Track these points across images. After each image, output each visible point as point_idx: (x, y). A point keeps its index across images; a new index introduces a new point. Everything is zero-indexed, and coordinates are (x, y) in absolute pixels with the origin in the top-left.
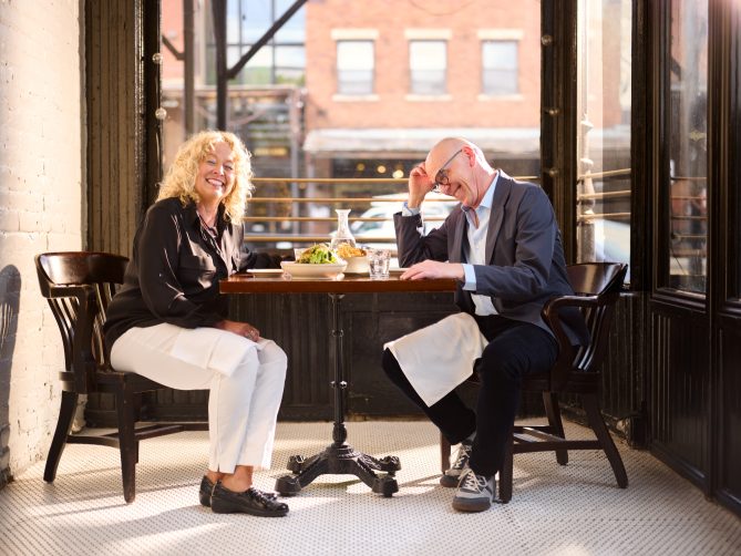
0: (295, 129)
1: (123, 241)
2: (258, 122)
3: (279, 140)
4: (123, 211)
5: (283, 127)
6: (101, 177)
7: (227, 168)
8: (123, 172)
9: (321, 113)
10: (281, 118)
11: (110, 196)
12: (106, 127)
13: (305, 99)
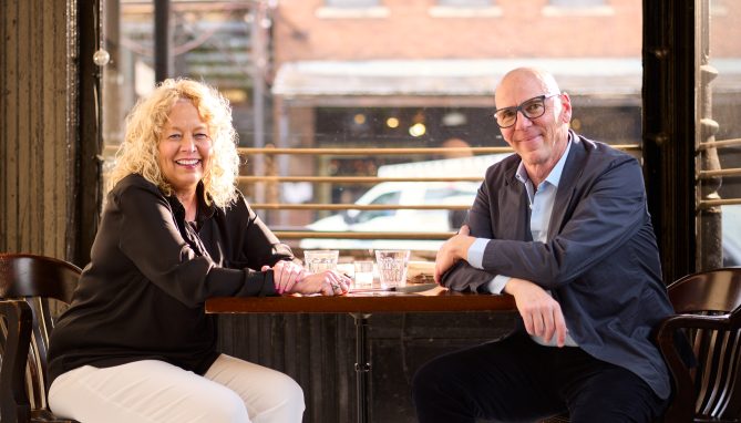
0: (260, 61)
1: (49, 238)
2: (201, 50)
3: (231, 77)
4: (48, 196)
5: (239, 57)
6: (18, 147)
7: (198, 135)
8: (49, 140)
9: (299, 36)
10: (235, 43)
11: (30, 175)
12: (25, 78)
13: (274, 15)
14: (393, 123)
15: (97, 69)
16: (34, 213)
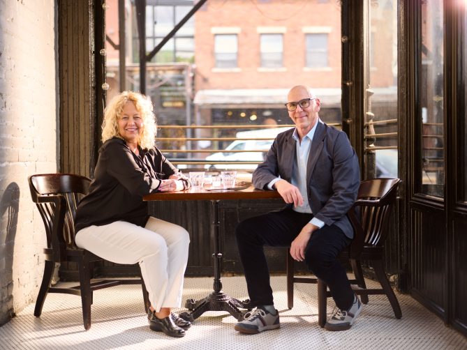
0: (189, 90)
1: (82, 166)
2: (165, 85)
3: (178, 97)
4: (82, 147)
5: (180, 88)
6: (68, 126)
7: (135, 118)
8: (82, 122)
9: (205, 80)
10: (180, 83)
11: (74, 138)
12: (72, 95)
13: (195, 71)
14: (243, 115)
15: (104, 92)
16: (76, 155)
